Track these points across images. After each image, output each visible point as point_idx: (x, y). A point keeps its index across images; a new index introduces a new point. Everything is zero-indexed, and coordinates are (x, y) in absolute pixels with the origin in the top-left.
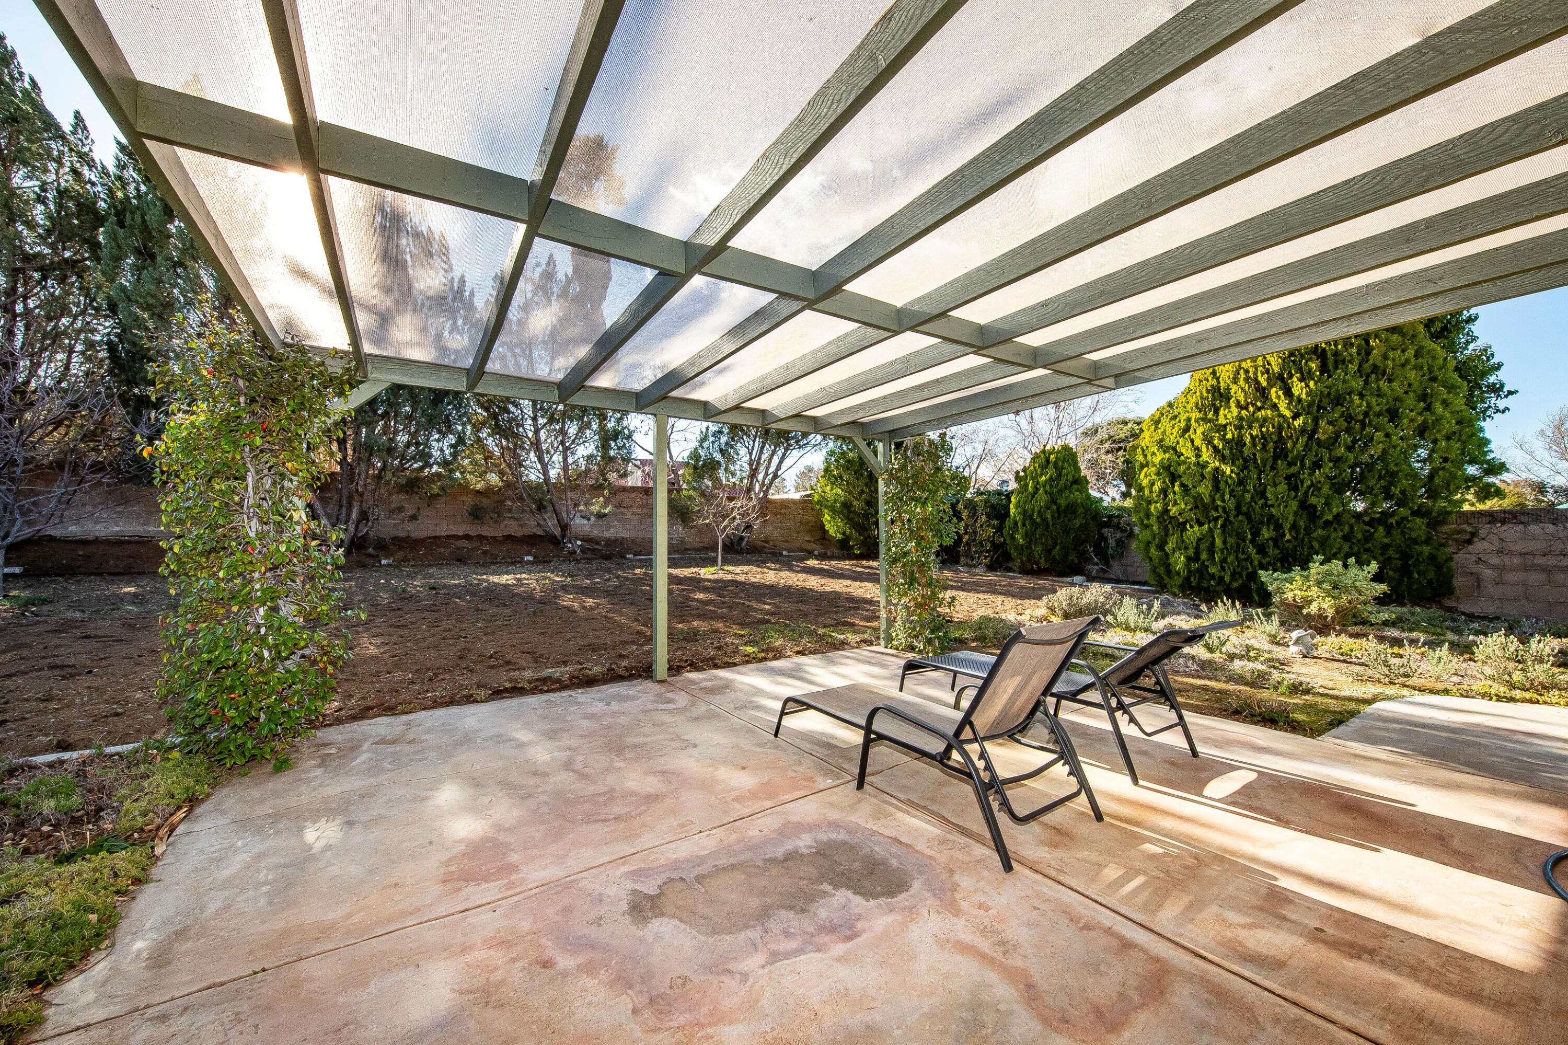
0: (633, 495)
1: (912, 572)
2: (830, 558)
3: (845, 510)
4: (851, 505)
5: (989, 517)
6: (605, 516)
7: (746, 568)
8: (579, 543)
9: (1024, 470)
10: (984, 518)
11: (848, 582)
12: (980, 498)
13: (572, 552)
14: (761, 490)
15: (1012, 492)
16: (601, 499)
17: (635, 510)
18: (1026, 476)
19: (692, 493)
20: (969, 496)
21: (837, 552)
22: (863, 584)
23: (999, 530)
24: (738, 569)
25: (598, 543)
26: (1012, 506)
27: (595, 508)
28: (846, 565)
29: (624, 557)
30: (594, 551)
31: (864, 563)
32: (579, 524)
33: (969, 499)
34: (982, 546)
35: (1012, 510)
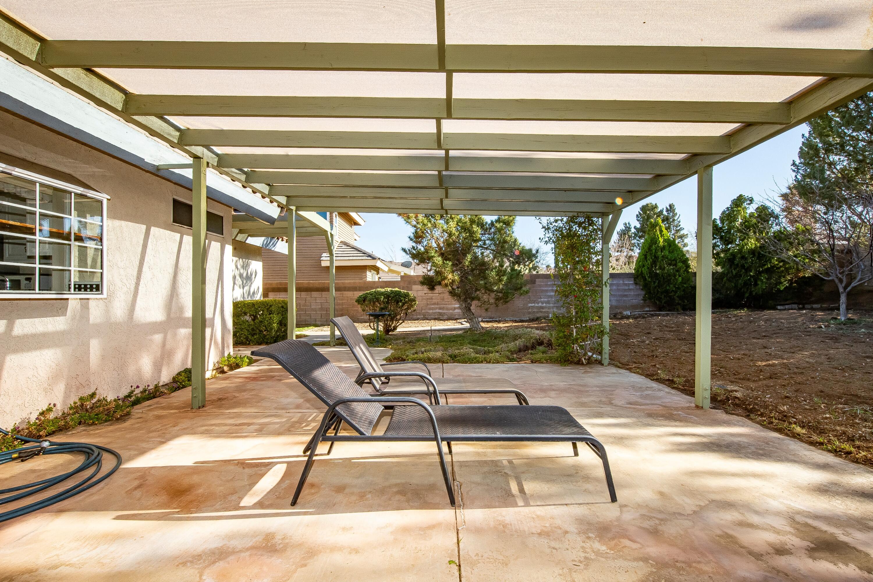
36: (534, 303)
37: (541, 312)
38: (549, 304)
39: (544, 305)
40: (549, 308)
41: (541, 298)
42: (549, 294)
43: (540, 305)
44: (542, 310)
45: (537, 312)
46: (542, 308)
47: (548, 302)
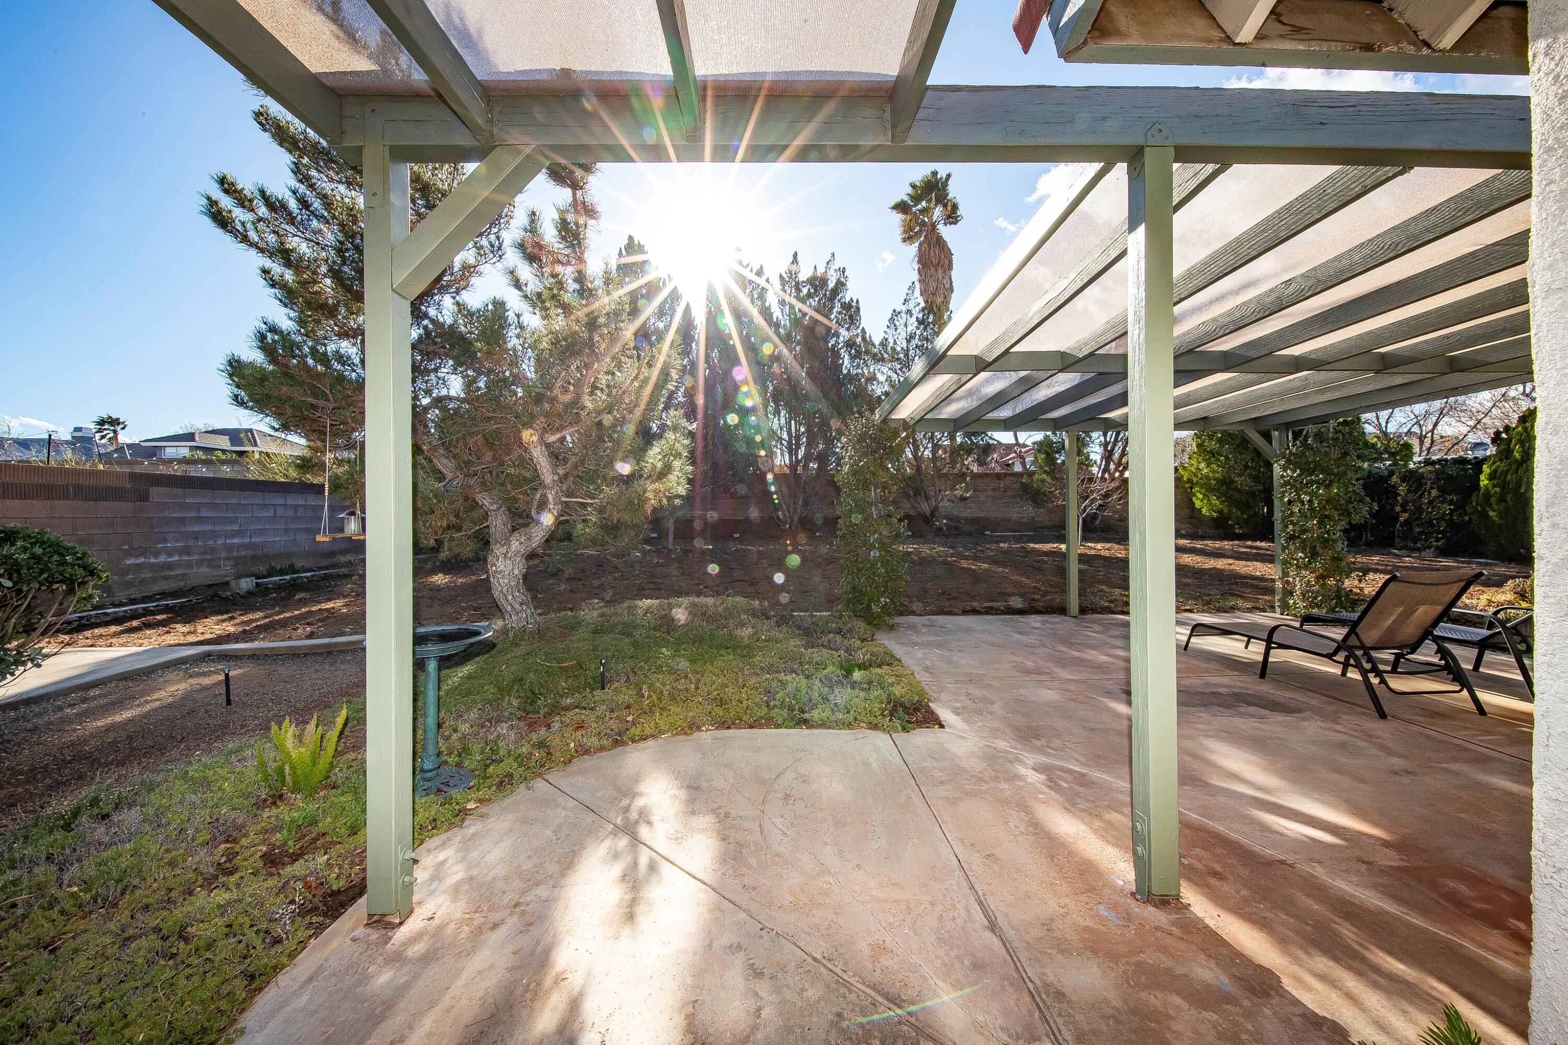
0: (986, 480)
1: (1315, 547)
2: (1203, 538)
3: (1224, 487)
4: (1232, 481)
5: (1443, 491)
6: (966, 499)
7: (1107, 545)
8: (945, 521)
9: (1507, 429)
10: (1434, 493)
11: (1230, 561)
12: (1430, 468)
13: (940, 529)
14: (1116, 470)
15: (1485, 460)
16: (963, 485)
17: (989, 493)
18: (1509, 440)
19: (1044, 476)
20: (1411, 466)
21: (1211, 532)
22: (1249, 563)
23: (1460, 506)
24: (1099, 546)
25: (959, 521)
26: (1482, 477)
27: (958, 493)
28: (1226, 545)
29: (983, 533)
30: (956, 528)
31: (1249, 543)
32: (945, 504)
33: (1411, 472)
34: (1432, 525)
35: (1484, 481)
36: (143, 554)
37: (166, 578)
38: (188, 554)
39: (176, 558)
40: (189, 565)
41: (165, 541)
42: (188, 528)
43: (162, 558)
44: (167, 573)
45: (154, 580)
46: (170, 566)
47: (186, 551)
